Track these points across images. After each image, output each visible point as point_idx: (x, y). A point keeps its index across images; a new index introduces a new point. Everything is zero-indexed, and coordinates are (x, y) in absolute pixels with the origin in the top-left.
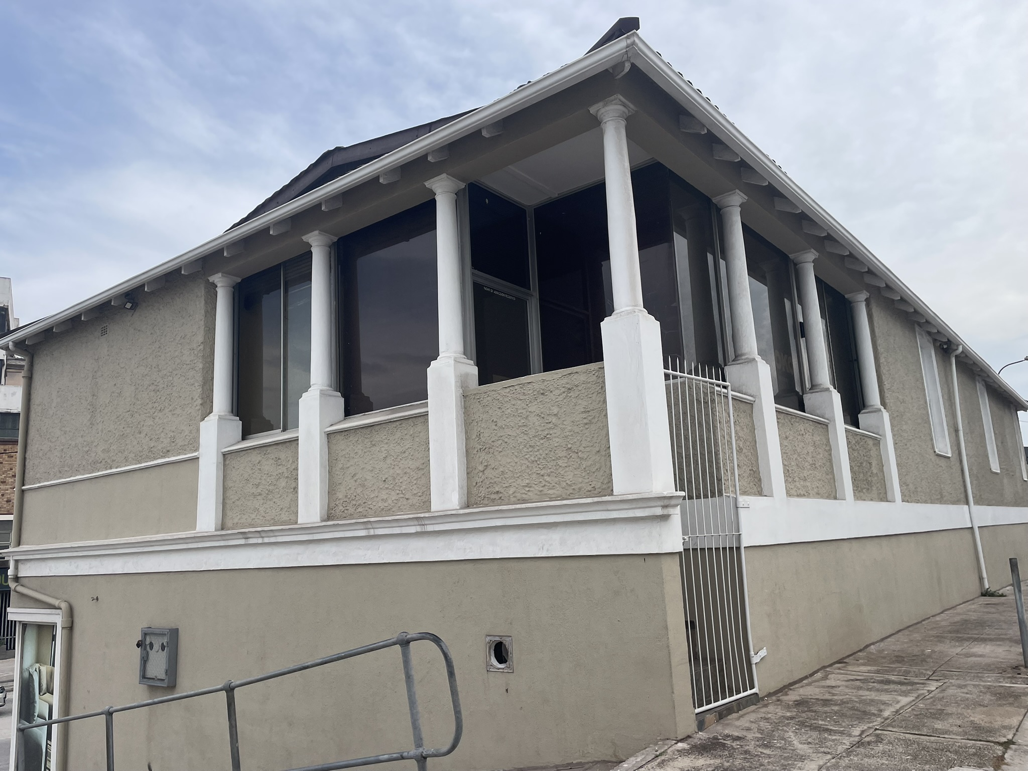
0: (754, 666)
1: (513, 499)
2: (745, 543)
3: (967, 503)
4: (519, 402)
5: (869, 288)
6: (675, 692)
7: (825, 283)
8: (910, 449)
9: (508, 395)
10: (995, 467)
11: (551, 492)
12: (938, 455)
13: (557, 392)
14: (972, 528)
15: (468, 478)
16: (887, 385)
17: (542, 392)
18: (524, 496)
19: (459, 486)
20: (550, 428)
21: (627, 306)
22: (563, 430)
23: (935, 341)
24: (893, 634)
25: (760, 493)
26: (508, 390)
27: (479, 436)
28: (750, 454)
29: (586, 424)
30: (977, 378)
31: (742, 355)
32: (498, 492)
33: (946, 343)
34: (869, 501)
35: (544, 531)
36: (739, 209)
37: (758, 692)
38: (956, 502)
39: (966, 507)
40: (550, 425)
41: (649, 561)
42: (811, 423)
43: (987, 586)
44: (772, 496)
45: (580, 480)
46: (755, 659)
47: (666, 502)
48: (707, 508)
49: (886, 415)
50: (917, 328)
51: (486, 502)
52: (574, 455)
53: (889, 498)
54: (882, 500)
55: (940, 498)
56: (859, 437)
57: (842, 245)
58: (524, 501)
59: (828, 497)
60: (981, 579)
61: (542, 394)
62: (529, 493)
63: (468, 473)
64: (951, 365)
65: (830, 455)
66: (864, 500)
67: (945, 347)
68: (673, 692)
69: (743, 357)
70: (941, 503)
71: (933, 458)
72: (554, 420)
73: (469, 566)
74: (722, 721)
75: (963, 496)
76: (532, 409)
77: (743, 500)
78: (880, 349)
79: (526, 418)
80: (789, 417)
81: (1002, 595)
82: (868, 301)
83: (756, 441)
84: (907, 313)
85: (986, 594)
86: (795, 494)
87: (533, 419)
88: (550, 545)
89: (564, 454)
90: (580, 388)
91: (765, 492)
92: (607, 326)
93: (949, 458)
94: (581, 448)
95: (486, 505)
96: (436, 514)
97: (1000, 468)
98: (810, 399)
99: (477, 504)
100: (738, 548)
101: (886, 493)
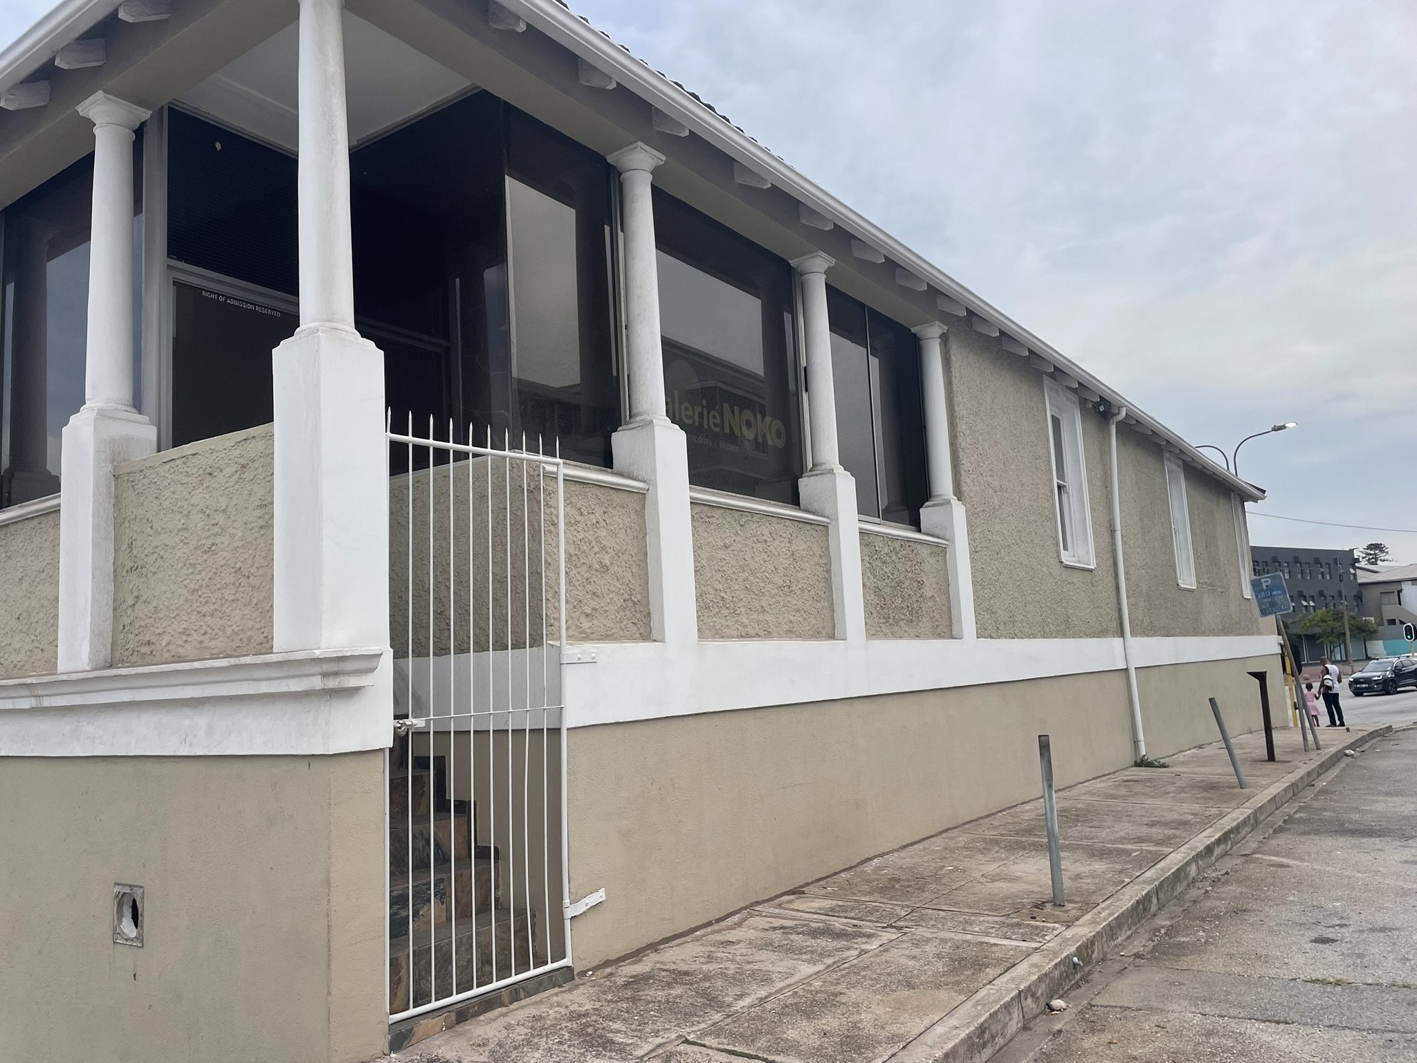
0: (568, 924)
1: (166, 655)
2: (571, 719)
3: (1122, 634)
4: (181, 488)
5: (946, 318)
6: (333, 993)
7: (871, 310)
8: (1007, 559)
9: (167, 475)
10: (1188, 579)
11: (213, 644)
12: (1067, 567)
13: (228, 471)
14: (1127, 669)
15: (115, 617)
16: (966, 463)
17: (209, 470)
18: (180, 650)
19: (92, 631)
20: (216, 535)
21: (314, 321)
22: (232, 536)
23: (1083, 402)
24: (932, 836)
25: (647, 637)
26: (167, 467)
27: (130, 546)
28: (629, 575)
29: (261, 528)
30: (1166, 455)
31: (639, 414)
32: (149, 643)
33: (1099, 404)
34: (912, 638)
35: (188, 711)
36: (649, 178)
37: (570, 964)
38: (1102, 633)
39: (1118, 641)
40: (217, 529)
41: (317, 766)
42: (788, 523)
43: (1143, 752)
44: (662, 641)
45: (250, 624)
46: (569, 912)
47: (334, 667)
48: (500, 670)
49: (959, 511)
50: (1047, 381)
51: (134, 659)
52: (244, 582)
53: (955, 633)
54: (939, 636)
55: (1066, 629)
56: (897, 545)
57: (873, 249)
58: (181, 659)
59: (816, 635)
60: (1136, 742)
61: (210, 474)
62: (187, 646)
63: (115, 609)
64: (1110, 436)
65: (828, 571)
66: (901, 637)
67: (1102, 408)
68: (329, 993)
69: (638, 419)
70: (1065, 636)
71: (1056, 570)
72: (220, 518)
73: (101, 767)
74: (460, 1028)
75: (1115, 624)
76: (194, 501)
77: (572, 651)
78: (961, 411)
79: (188, 516)
80: (736, 514)
81: (1163, 766)
82: (944, 338)
83: (646, 554)
84: (1020, 357)
85: (1142, 763)
86: (735, 634)
87: (196, 518)
88: (195, 736)
89: (231, 579)
90: (256, 465)
91: (655, 635)
92: (283, 356)
93: (1091, 571)
94: (253, 570)
95: (134, 665)
96: (64, 677)
97: (1198, 582)
98: (806, 486)
99: (123, 663)
100: (555, 732)
101: (950, 625)
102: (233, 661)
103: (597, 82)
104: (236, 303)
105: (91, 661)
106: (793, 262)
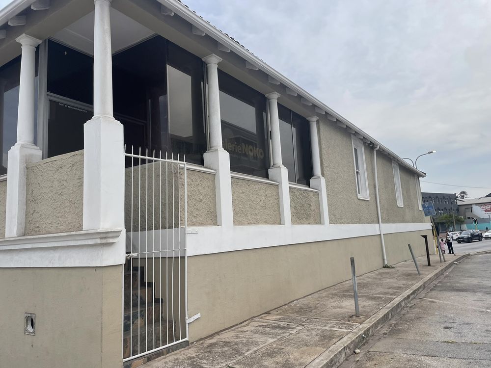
0: (187, 325)
1: (44, 232)
2: (189, 253)
3: (379, 223)
4: (50, 172)
5: (318, 115)
7: (293, 112)
8: (339, 197)
9: (45, 167)
10: (400, 204)
11: (61, 227)
12: (360, 199)
13: (67, 166)
14: (380, 235)
15: (26, 218)
16: (325, 164)
17: (60, 166)
18: (49, 229)
19: (17, 222)
20: (63, 189)
21: (99, 114)
22: (69, 189)
23: (365, 143)
24: (314, 293)
25: (215, 224)
26: (45, 165)
27: (32, 193)
28: (209, 202)
29: (79, 186)
30: (393, 161)
31: (213, 147)
32: (38, 227)
33: (370, 144)
34: (307, 224)
35: (52, 251)
36: (217, 66)
37: (188, 340)
38: (372, 222)
39: (377, 225)
40: (63, 187)
41: (98, 271)
42: (265, 184)
43: (386, 263)
44: (221, 226)
45: (75, 220)
46: (187, 322)
47: (104, 235)
48: (164, 236)
49: (323, 181)
50: (352, 136)
51: (33, 233)
52: (73, 205)
53: (322, 222)
54: (316, 223)
55: (360, 221)
56: (302, 192)
57: (293, 91)
59: (274, 223)
60: (383, 260)
61: (61, 167)
62: (52, 228)
63: (26, 215)
64: (374, 155)
65: (279, 201)
66: (303, 224)
67: (371, 146)
69: (213, 148)
70: (359, 223)
71: (356, 201)
72: (64, 183)
73: (20, 271)
74: (148, 363)
75: (376, 219)
76: (55, 177)
77: (189, 229)
78: (323, 146)
79: (53, 182)
80: (246, 181)
81: (393, 268)
82: (318, 122)
83: (215, 195)
84: (343, 128)
85: (386, 267)
86: (246, 223)
87: (56, 183)
88: (54, 260)
89: (68, 204)
90: (78, 164)
91: (218, 224)
92: (88, 126)
93: (368, 201)
94: (76, 201)
95: (33, 235)
96: (8, 239)
97: (404, 205)
98: (271, 172)
99: (29, 234)
100: (183, 258)
101: (320, 220)
102: (68, 233)
103: (199, 33)
104: (71, 108)
105: (17, 234)
106: (266, 95)
